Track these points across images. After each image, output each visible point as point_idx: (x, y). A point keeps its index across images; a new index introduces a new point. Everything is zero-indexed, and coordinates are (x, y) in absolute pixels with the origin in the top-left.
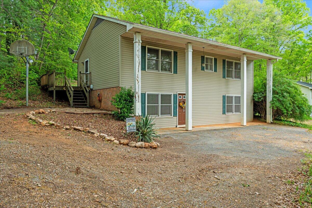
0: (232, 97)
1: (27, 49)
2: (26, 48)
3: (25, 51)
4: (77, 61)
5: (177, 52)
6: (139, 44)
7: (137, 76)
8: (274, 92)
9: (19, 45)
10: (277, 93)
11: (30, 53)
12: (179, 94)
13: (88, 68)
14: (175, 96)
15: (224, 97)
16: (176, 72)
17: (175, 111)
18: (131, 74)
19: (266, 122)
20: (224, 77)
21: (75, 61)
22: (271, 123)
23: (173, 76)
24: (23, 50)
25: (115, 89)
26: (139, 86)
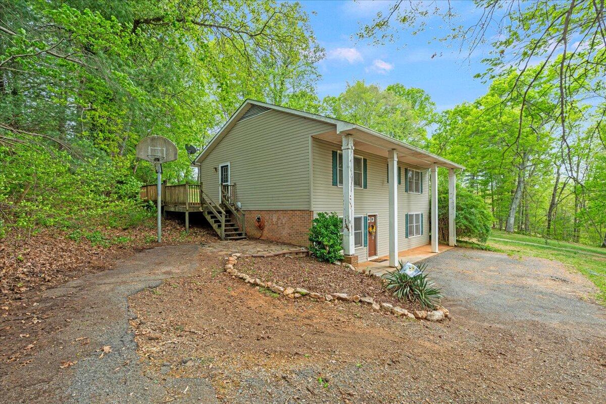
0: (413, 215)
1: (166, 152)
2: (165, 149)
3: (163, 154)
4: (199, 164)
5: (366, 160)
6: (351, 152)
7: (350, 197)
8: (459, 208)
9: (153, 145)
10: (462, 209)
11: (170, 157)
12: (369, 216)
13: (229, 177)
14: (365, 218)
15: (407, 216)
16: (365, 187)
17: (366, 239)
18: (339, 195)
19: (448, 245)
20: (406, 191)
21: (196, 163)
22: (455, 246)
23: (362, 191)
24: (159, 152)
25: (298, 213)
26: (352, 212)
